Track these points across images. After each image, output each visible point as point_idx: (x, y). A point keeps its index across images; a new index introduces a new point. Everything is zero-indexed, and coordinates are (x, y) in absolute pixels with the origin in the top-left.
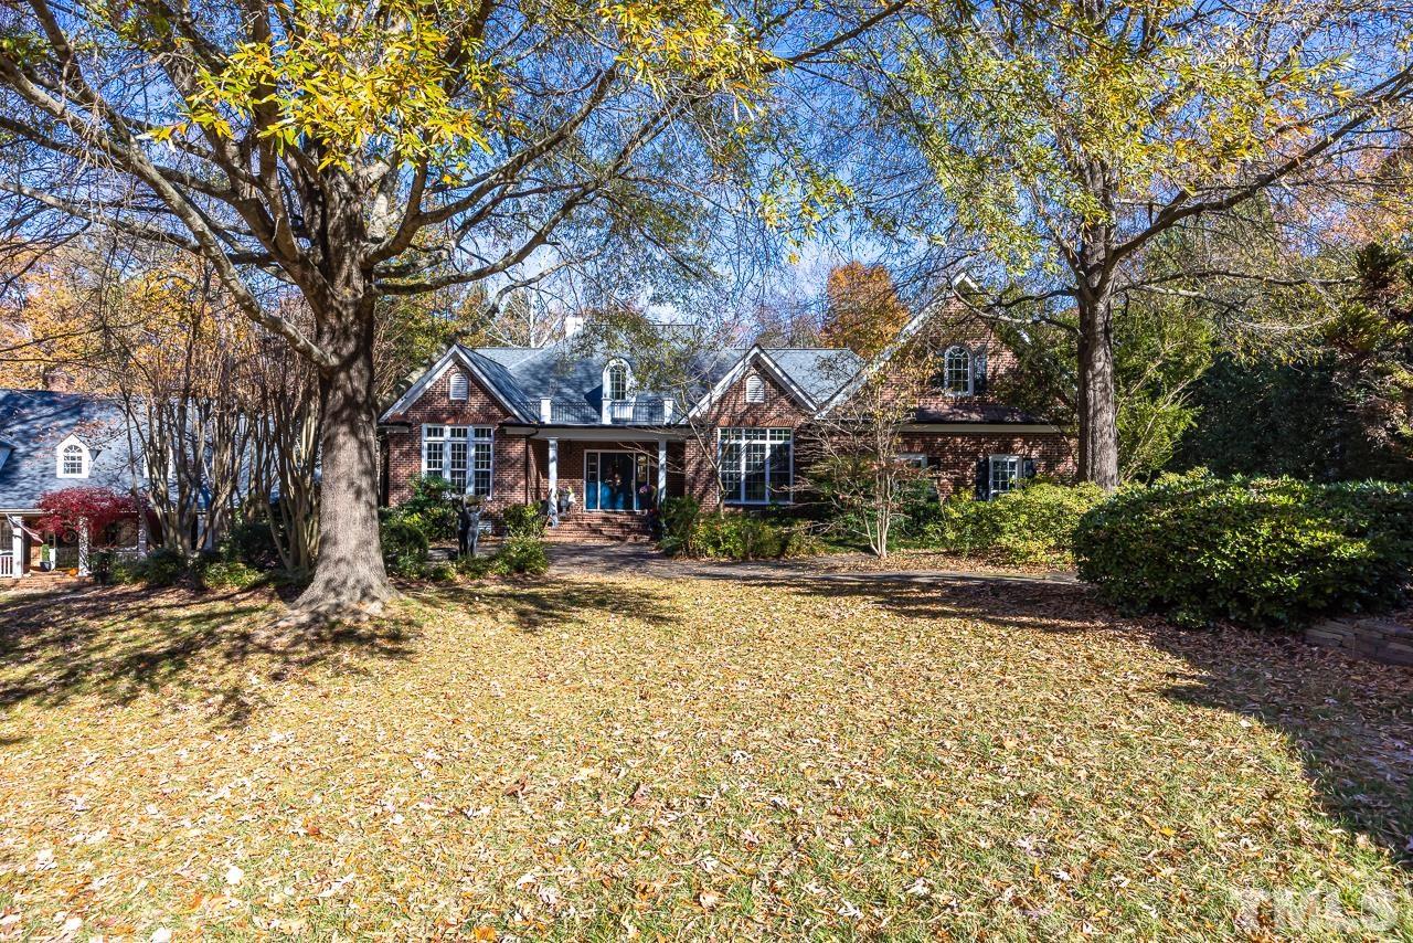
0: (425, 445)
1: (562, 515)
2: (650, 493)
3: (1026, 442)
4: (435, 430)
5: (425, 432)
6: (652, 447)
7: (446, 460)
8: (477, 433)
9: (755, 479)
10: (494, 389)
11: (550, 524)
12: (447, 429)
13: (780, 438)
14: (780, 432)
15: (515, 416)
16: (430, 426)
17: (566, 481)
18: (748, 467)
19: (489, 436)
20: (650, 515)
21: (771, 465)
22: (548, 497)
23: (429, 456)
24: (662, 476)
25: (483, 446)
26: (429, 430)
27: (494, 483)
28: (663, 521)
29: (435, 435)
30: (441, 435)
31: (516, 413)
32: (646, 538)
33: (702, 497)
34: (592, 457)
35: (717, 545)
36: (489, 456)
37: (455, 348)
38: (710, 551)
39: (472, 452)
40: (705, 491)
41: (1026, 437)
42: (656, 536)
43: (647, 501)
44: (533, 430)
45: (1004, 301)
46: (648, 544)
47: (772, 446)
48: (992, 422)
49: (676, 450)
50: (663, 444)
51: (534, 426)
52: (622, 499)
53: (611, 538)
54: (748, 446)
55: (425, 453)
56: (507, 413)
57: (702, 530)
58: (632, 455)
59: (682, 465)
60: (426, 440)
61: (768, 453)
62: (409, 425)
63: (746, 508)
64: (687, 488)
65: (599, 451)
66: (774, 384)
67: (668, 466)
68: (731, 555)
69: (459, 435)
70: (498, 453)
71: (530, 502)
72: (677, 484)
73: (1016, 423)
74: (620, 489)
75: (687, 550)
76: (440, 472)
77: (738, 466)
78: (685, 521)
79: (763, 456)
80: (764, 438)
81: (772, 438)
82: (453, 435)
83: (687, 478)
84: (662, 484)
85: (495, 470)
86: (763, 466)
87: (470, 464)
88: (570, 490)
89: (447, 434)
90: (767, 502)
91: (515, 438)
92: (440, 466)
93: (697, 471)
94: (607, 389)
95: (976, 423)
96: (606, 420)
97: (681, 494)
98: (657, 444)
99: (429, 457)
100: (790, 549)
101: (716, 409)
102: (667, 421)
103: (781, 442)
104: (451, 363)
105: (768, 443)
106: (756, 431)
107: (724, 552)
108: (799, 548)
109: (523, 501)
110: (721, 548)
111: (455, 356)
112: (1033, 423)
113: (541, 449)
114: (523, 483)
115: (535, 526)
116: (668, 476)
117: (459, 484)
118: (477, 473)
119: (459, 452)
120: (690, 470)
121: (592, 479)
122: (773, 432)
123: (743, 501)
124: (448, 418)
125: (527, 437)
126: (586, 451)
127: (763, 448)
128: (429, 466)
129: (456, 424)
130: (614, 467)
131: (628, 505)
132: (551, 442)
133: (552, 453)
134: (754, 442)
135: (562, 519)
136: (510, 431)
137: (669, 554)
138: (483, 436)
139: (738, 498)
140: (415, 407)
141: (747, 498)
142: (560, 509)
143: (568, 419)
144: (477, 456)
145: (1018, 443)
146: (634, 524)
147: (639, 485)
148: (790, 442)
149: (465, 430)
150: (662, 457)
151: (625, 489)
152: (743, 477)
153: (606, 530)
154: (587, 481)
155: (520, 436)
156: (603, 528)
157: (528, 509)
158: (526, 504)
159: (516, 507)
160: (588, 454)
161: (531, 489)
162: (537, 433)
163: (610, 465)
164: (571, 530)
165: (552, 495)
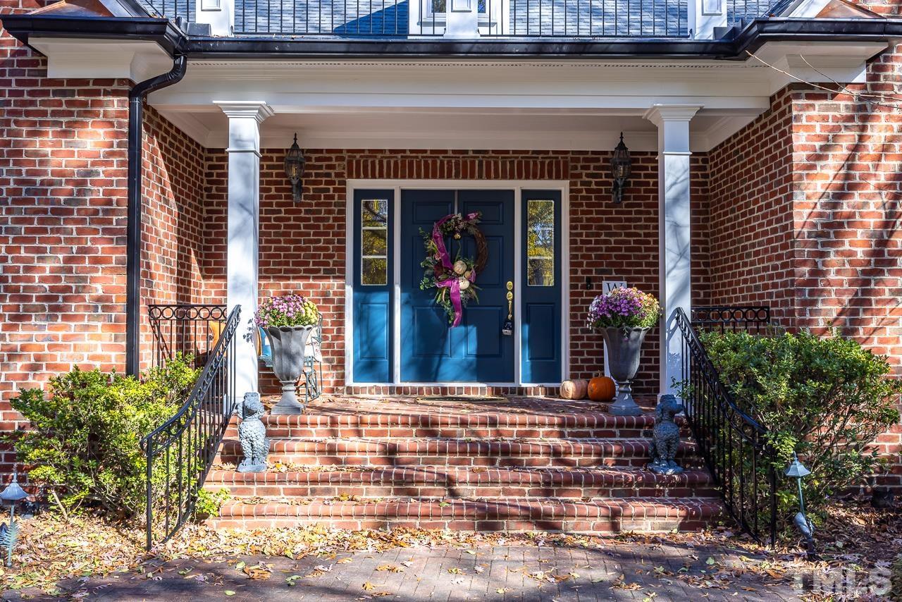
44: (160, 60)
65: (397, 185)
71: (149, 361)
91: (84, 96)
109: (117, 358)
121: (372, 285)
125: (137, 91)
126: (354, 184)
130: (448, 237)
154: (357, 286)
155: (105, 85)
156: (456, 472)
157: (136, 390)
158: (132, 367)
159: (80, 382)
160: (359, 194)
161: (152, 307)
162: (177, 73)
163: (438, 232)
164: (310, 485)
165: (241, 330)
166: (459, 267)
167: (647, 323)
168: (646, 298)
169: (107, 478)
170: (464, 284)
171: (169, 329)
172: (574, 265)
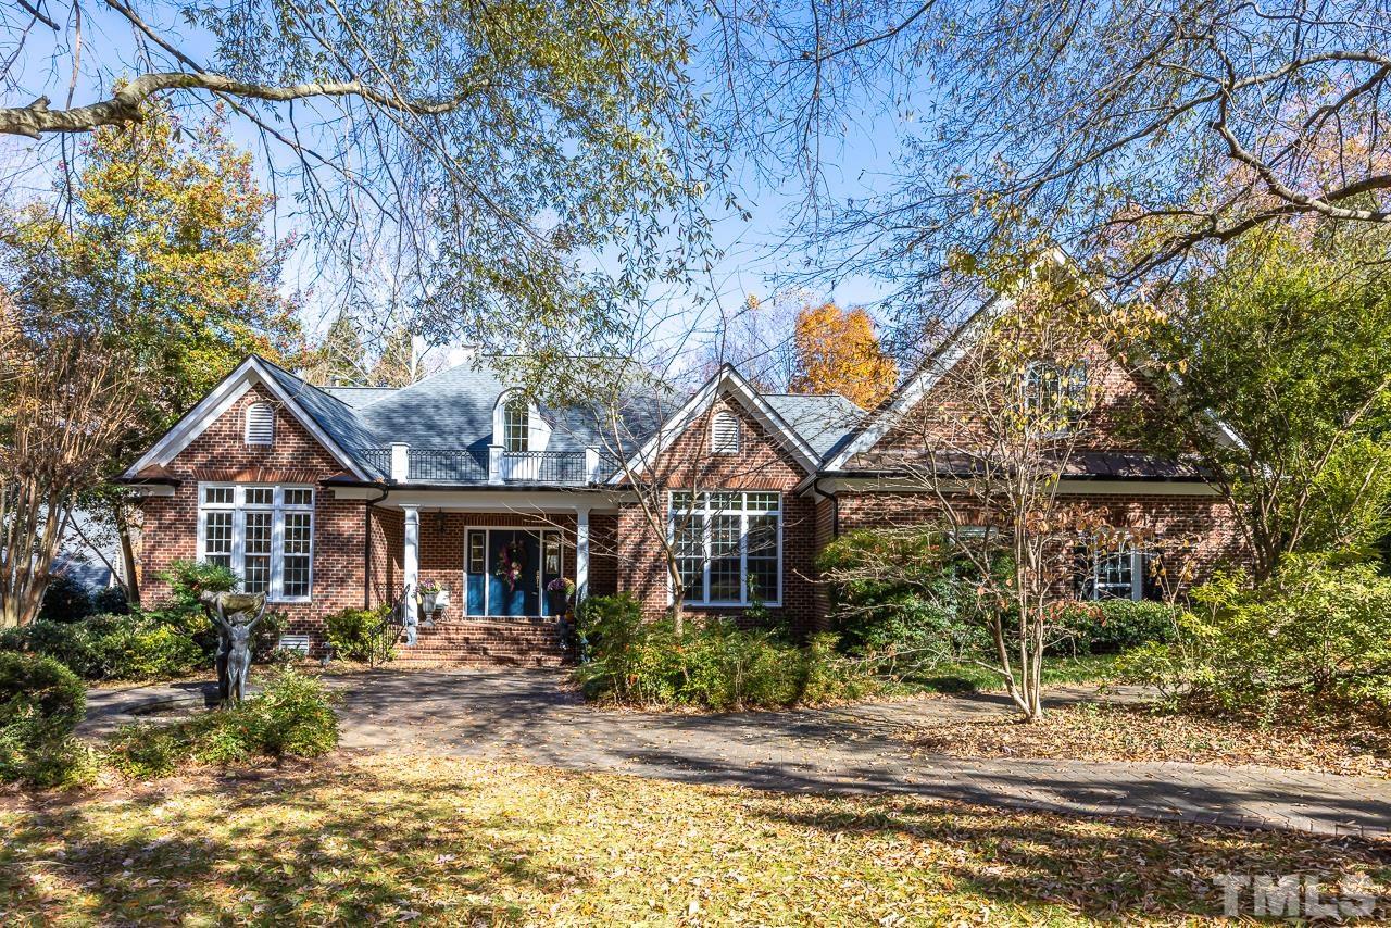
0: (203, 516)
1: (426, 624)
2: (562, 590)
3: (1147, 510)
4: (220, 492)
5: (202, 494)
6: (567, 520)
7: (238, 538)
8: (288, 497)
9: (725, 569)
10: (314, 427)
11: (405, 640)
12: (240, 492)
13: (763, 507)
14: (763, 497)
15: (348, 470)
16: (210, 485)
17: (433, 573)
18: (715, 549)
19: (308, 502)
20: (564, 625)
21: (750, 546)
22: (403, 596)
23: (210, 532)
24: (582, 562)
25: (298, 518)
26: (210, 493)
27: (315, 575)
28: (583, 634)
29: (220, 500)
30: (230, 499)
31: (348, 462)
32: (553, 662)
33: (643, 594)
34: (477, 537)
35: (677, 681)
36: (307, 532)
37: (251, 363)
38: (665, 692)
39: (279, 527)
40: (648, 585)
41: (1147, 502)
42: (572, 657)
43: (558, 601)
44: (379, 493)
45: (1220, 228)
46: (558, 672)
47: (751, 519)
48: (1100, 478)
49: (603, 525)
50: (583, 517)
51: (378, 485)
52: (522, 600)
53: (500, 661)
54: (714, 518)
55: (202, 528)
56: (335, 465)
57: (649, 656)
58: (537, 533)
59: (612, 543)
60: (203, 509)
61: (744, 528)
62: (177, 484)
63: (711, 612)
64: (620, 583)
65: (487, 528)
66: (755, 426)
67: (591, 545)
68: (703, 700)
69: (259, 500)
70: (320, 527)
71: (374, 604)
72: (606, 575)
73: (1136, 479)
74: (518, 585)
75: (623, 690)
76: (228, 558)
77: (699, 549)
78: (618, 640)
79: (737, 533)
80: (739, 507)
81: (751, 507)
82: (249, 499)
83: (621, 565)
84: (582, 576)
85: (316, 554)
86: (736, 547)
87: (278, 545)
88: (438, 585)
89: (240, 499)
90: (744, 603)
91: (349, 505)
92: (228, 549)
93: (637, 555)
94: (499, 436)
95: (1076, 478)
96: (495, 478)
97: (611, 590)
98: (575, 517)
99: (210, 535)
100: (811, 689)
101: (664, 461)
102: (589, 479)
103: (762, 513)
104: (247, 386)
105: (745, 514)
106: (726, 496)
107: (691, 695)
108: (828, 688)
109: (361, 603)
110: (685, 688)
111: (251, 373)
112: (1160, 479)
113: (394, 524)
114: (361, 573)
115: (378, 644)
116: (593, 562)
117: (258, 578)
118: (288, 560)
119: (258, 528)
120: (625, 553)
121: (476, 572)
122: (751, 497)
123: (706, 602)
124: (239, 473)
125: (369, 503)
126: (468, 528)
127: (736, 521)
128: (210, 549)
129: (254, 482)
130: (509, 552)
131: (530, 608)
132: (409, 513)
133: (411, 530)
134: (726, 512)
135: (422, 631)
136: (341, 493)
137: (590, 694)
138: (298, 501)
139: (701, 598)
140: (188, 454)
141: (713, 597)
142: (422, 616)
143: (437, 477)
144: (288, 533)
145: (1135, 512)
146: (537, 638)
147: (547, 578)
148: (779, 513)
149: (269, 493)
150: (583, 534)
151: (527, 584)
152: (707, 566)
153: (493, 649)
154: (469, 573)
155: (358, 502)
156: (489, 646)
157: (369, 615)
158: (367, 607)
159: (348, 612)
160: (470, 532)
161: (376, 584)
162: (385, 496)
163: (504, 550)
164: (437, 650)
165: (410, 593)
166: (514, 565)
167: (570, 591)
168: (570, 582)
169: (358, 645)
170: (516, 572)
171: (383, 591)
172: (565, 564)
